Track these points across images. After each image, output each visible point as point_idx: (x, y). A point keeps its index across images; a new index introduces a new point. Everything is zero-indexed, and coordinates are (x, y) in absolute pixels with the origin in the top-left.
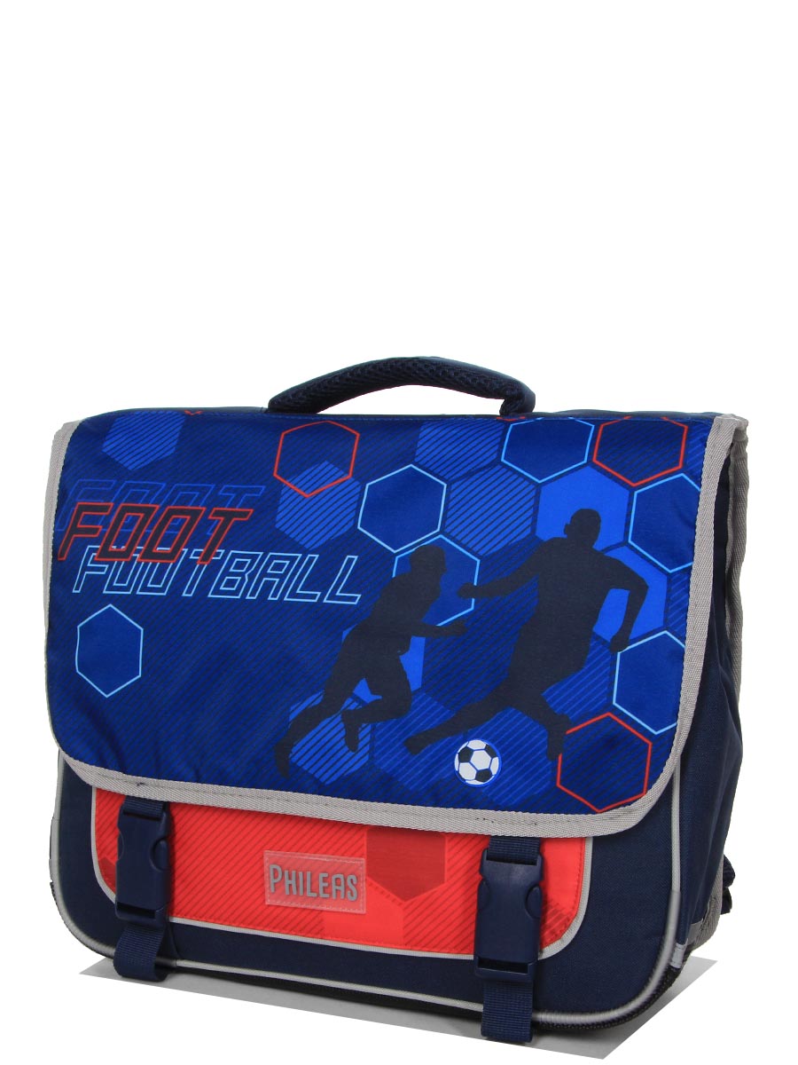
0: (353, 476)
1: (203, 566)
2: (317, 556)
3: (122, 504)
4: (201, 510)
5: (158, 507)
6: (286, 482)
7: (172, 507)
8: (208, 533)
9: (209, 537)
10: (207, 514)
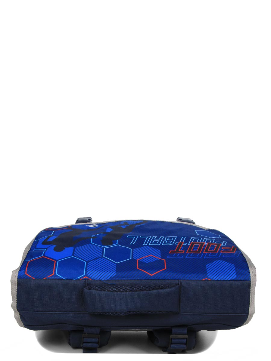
0: (137, 260)
1: (181, 241)
2: (144, 245)
3: (217, 252)
4: (188, 252)
5: (204, 252)
6: (160, 259)
7: (199, 253)
8: (183, 248)
9: (182, 247)
10: (186, 251)
